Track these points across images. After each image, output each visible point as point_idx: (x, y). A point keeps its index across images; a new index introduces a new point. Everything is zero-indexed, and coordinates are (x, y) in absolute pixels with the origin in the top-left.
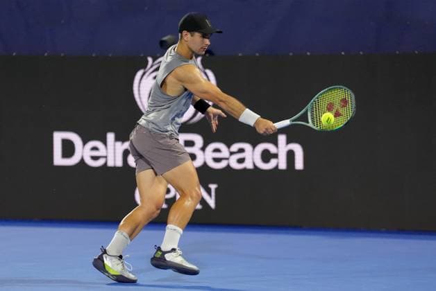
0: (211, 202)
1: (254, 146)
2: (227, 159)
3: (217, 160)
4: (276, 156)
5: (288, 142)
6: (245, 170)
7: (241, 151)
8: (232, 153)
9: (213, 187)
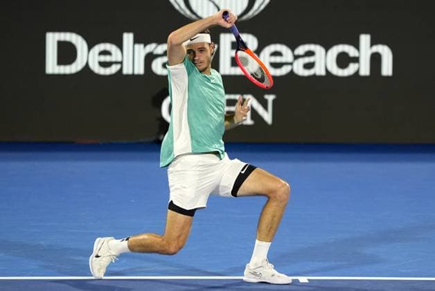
0: (268, 117)
1: (327, 48)
2: (291, 64)
3: (276, 65)
4: (356, 60)
5: (373, 43)
6: (314, 76)
7: (310, 54)
8: (296, 57)
9: (270, 98)
